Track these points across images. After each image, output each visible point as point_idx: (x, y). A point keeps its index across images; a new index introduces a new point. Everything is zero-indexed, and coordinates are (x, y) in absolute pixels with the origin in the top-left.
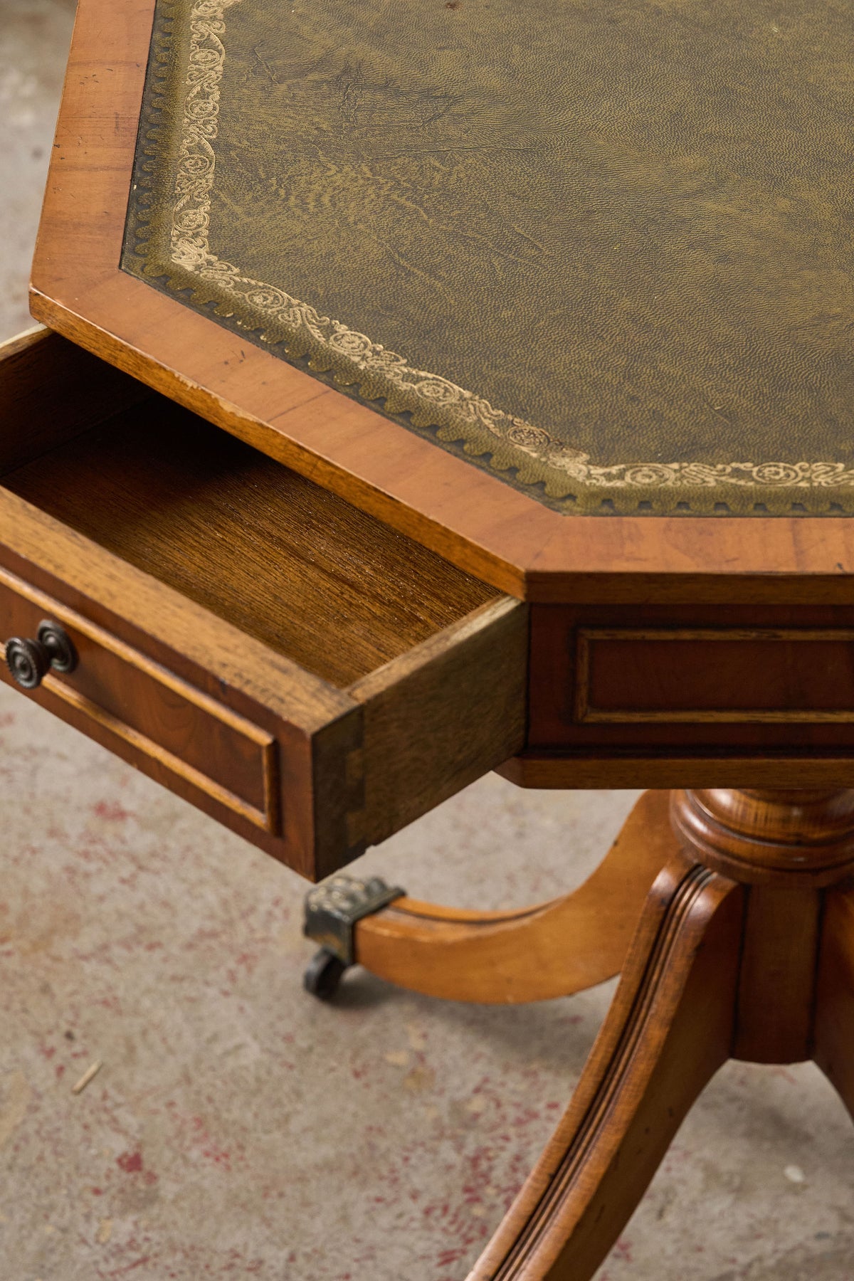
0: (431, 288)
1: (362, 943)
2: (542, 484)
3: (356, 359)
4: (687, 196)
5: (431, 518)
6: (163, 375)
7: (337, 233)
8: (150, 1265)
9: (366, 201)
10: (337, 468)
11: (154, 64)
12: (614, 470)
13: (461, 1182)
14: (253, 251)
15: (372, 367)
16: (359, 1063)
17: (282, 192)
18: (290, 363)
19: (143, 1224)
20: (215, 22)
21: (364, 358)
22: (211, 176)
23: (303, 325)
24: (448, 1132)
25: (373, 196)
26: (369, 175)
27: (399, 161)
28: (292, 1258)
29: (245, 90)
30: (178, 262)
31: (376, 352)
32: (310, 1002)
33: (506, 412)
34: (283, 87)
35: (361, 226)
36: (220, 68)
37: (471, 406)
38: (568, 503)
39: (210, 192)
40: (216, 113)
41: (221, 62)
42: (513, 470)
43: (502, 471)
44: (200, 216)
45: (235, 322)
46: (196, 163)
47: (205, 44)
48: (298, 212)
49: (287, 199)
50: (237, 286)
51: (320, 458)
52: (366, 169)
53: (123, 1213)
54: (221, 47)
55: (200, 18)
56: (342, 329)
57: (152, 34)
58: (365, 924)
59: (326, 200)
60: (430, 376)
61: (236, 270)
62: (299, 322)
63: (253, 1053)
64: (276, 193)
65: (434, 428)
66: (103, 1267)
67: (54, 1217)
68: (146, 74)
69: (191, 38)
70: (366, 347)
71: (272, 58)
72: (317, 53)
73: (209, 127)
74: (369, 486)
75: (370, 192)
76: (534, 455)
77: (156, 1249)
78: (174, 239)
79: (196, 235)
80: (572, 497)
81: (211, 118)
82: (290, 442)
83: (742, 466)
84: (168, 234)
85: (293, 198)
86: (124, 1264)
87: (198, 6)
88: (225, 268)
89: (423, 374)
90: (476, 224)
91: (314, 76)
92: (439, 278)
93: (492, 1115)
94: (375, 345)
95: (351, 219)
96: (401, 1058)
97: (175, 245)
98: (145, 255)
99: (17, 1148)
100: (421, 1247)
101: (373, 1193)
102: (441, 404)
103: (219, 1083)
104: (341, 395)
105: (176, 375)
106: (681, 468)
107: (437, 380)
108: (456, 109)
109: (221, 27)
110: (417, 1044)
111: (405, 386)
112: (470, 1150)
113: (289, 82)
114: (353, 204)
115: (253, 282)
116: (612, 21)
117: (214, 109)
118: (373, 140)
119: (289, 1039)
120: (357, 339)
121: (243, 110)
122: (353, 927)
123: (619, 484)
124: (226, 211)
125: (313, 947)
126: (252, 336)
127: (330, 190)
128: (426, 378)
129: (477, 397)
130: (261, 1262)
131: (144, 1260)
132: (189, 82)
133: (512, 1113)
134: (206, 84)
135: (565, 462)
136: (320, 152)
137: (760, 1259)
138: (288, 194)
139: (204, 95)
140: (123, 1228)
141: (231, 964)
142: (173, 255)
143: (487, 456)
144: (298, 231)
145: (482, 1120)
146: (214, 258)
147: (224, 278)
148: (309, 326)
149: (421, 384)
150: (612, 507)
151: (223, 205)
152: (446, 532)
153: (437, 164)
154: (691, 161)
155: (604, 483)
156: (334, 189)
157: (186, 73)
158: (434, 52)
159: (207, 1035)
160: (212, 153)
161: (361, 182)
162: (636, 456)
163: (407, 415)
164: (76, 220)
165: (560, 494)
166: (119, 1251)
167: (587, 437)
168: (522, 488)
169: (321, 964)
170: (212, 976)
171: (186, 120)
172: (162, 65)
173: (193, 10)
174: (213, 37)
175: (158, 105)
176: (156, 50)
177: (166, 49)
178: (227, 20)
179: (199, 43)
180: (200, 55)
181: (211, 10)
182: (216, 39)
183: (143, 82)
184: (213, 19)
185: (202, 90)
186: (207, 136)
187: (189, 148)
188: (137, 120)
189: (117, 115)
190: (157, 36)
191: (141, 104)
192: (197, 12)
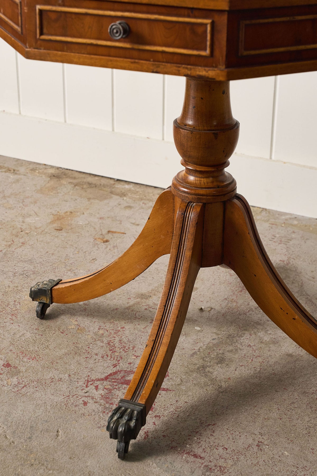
1: (55, 294)
8: (27, 386)
13: (108, 349)
16: (61, 330)
19: (20, 378)
24: (97, 340)
28: (70, 376)
32: (39, 320)
53: (12, 377)
58: (55, 288)
63: (28, 335)
66: (13, 390)
77: (27, 383)
86: (20, 388)
93: (107, 333)
96: (72, 327)
100: (106, 365)
101: (84, 356)
103: (22, 343)
110: (76, 323)
112: (105, 341)
119: (37, 329)
122: (51, 289)
130: (61, 379)
131: (25, 386)
133: (112, 332)
137: (201, 347)
140: (14, 380)
141: (10, 317)
145: (104, 335)
159: (12, 333)
166: (16, 386)
169: (41, 305)
170: (6, 320)
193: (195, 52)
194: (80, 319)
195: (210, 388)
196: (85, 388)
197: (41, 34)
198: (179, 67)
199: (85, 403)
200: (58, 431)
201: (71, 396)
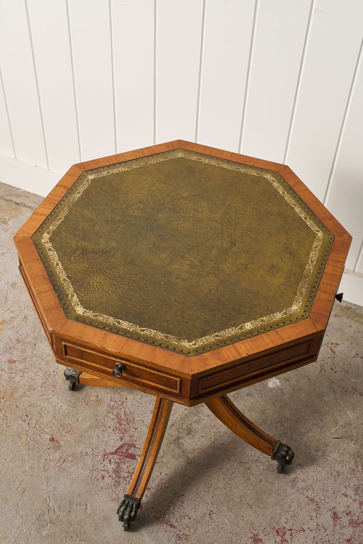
0: (133, 305)
1: (80, 380)
2: (182, 351)
3: (129, 329)
4: (168, 265)
5: (166, 366)
6: (91, 344)
7: (106, 295)
9: (107, 284)
10: (140, 359)
11: (42, 258)
12: (194, 342)
13: (117, 421)
14: (92, 305)
15: (133, 330)
16: (86, 402)
17: (89, 287)
18: (116, 334)
19: (61, 453)
21: (130, 328)
22: (72, 287)
23: (113, 323)
24: (109, 412)
25: (107, 283)
26: (103, 277)
27: (107, 271)
28: (93, 450)
29: (65, 261)
30: (78, 313)
31: (132, 326)
32: (71, 392)
33: (165, 334)
34: (72, 258)
35: (110, 292)
36: (57, 256)
37: (158, 334)
38: (190, 354)
39: (74, 291)
40: (63, 268)
41: (56, 254)
42: (175, 349)
43: (172, 350)
44: (75, 299)
45: (99, 326)
46: (67, 284)
47: (50, 250)
48: (95, 292)
49: (90, 289)
50: (95, 316)
51: (136, 357)
52: (102, 276)
53: (56, 452)
54: (53, 250)
55: (45, 243)
56: (121, 321)
58: (80, 376)
59: (98, 286)
60: (146, 329)
61: (91, 312)
62: (112, 322)
63: (65, 407)
64: (88, 288)
65: (153, 342)
66: (57, 465)
67: (42, 457)
68: (42, 261)
69: (46, 249)
70: (129, 325)
71: (65, 250)
72: (74, 246)
73: (63, 273)
74: (149, 362)
75: (106, 282)
76: (177, 344)
77: (66, 457)
78: (74, 307)
79: (78, 304)
80: (189, 352)
81: (63, 270)
82: (127, 355)
83: (216, 334)
84: (72, 306)
85: (92, 288)
86: (61, 463)
87: (42, 239)
88: (89, 312)
89: (144, 329)
90: (132, 284)
91: (77, 253)
92: (133, 302)
93: (116, 405)
94: (130, 324)
95: (107, 291)
96: (93, 398)
97: (75, 308)
98: (70, 313)
99: (28, 445)
100: (115, 438)
101: (102, 430)
102: (152, 336)
103: (61, 416)
104: (130, 339)
105: (95, 344)
106: (206, 338)
107: (147, 329)
108: (111, 254)
109: (50, 244)
110: (95, 394)
111: (142, 333)
112: (115, 414)
113: (73, 256)
114: (105, 286)
115: (97, 314)
116: (128, 222)
118: (99, 267)
119: (70, 401)
120: (126, 323)
121: (68, 266)
122: (78, 377)
123: (196, 346)
124: (80, 296)
125: (68, 382)
126: (104, 329)
127: (98, 283)
128: (145, 330)
129: (158, 332)
130: (87, 453)
131: (65, 460)
132: (52, 262)
133: (119, 403)
134: (56, 261)
135: (183, 343)
136: (90, 274)
137: (177, 418)
138: (90, 287)
139: (57, 264)
140: (57, 455)
141: (52, 388)
142: (76, 311)
143: (168, 347)
144: (98, 297)
145: (114, 407)
146: (85, 310)
147: (90, 314)
148: (114, 323)
149: (145, 332)
150: (198, 352)
151: (79, 294)
152: (171, 369)
153: (115, 270)
154: (163, 256)
155: (194, 347)
156: (99, 283)
157: (50, 259)
158: (98, 240)
159: (54, 406)
160: (68, 280)
161: (103, 279)
162: (196, 337)
163: (146, 340)
164: (50, 307)
165: (187, 352)
166: (59, 460)
167: (184, 336)
168: (178, 353)
169: (72, 384)
170: (49, 392)
171: (58, 272)
172: (44, 258)
173: (42, 241)
174: (50, 247)
175: (50, 270)
176: (40, 254)
177: (42, 253)
178: (50, 242)
179: (48, 250)
180: (50, 253)
181: (46, 240)
182: (51, 248)
183: (42, 264)
184: (47, 242)
185: (56, 263)
186: (64, 276)
187: (63, 280)
188: (47, 275)
189: (42, 275)
190: (38, 250)
191: (45, 271)
192: (43, 241)
193: (169, 390)
194: (98, 389)
195: (181, 460)
196: (102, 462)
197: (66, 354)
198: (159, 394)
199: (103, 477)
200: (86, 505)
201: (94, 470)
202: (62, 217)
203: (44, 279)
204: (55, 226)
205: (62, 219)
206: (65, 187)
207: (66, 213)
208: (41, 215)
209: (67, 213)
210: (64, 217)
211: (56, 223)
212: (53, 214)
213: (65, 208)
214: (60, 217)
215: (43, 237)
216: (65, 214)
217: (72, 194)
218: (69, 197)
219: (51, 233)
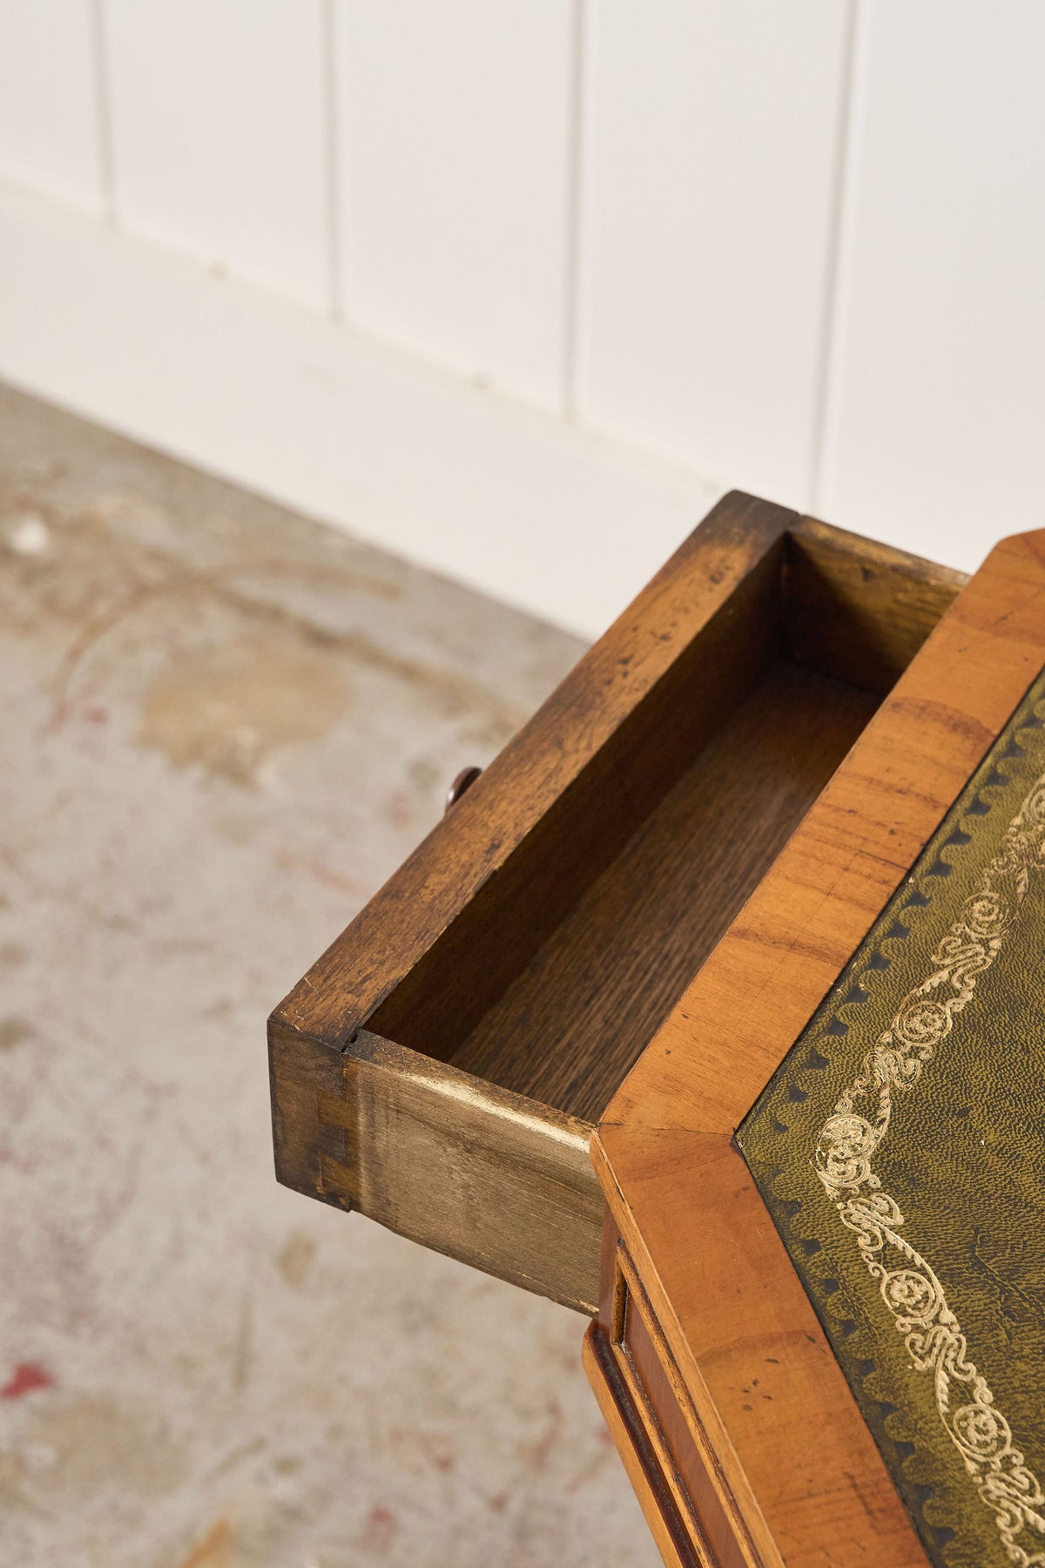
11: (835, 1329)
20: (873, 1197)
29: (1020, 1365)
36: (948, 1316)
40: (1008, 1434)
41: (941, 1299)
47: (890, 1258)
54: (919, 1260)
55: (845, 1194)
57: (787, 1251)
68: (836, 1357)
69: (858, 1250)
71: (1013, 1272)
73: (1016, 1472)
81: (1008, 1450)
87: (824, 1161)
109: (891, 1209)
117: (1001, 1427)
132: (920, 1366)
134: (950, 1365)
139: (962, 1393)
157: (901, 1343)
171: (971, 1467)
172: (848, 1327)
173: (821, 1174)
174: (892, 1237)
175: (902, 1436)
176: (817, 1290)
177: (831, 1285)
178: (888, 1186)
179: (879, 1257)
180: (897, 1289)
181: (851, 1168)
182: (901, 1243)
183: (843, 1381)
184: (865, 1189)
185: (953, 1380)
186: (1027, 1499)
187: (1018, 1540)
188: (888, 1485)
189: (851, 1477)
190: (798, 1252)
191: (870, 1442)
192: (830, 1178)
202: (962, 981)
203: (870, 1512)
204: (914, 1053)
205: (957, 994)
206: (960, 725)
207: (985, 943)
208: (793, 946)
209: (996, 944)
210: (973, 983)
211: (916, 1023)
212: (887, 948)
213: (977, 906)
214: (944, 975)
215: (828, 1144)
216: (984, 959)
217: (1018, 784)
218: (996, 812)
219: (886, 1112)
